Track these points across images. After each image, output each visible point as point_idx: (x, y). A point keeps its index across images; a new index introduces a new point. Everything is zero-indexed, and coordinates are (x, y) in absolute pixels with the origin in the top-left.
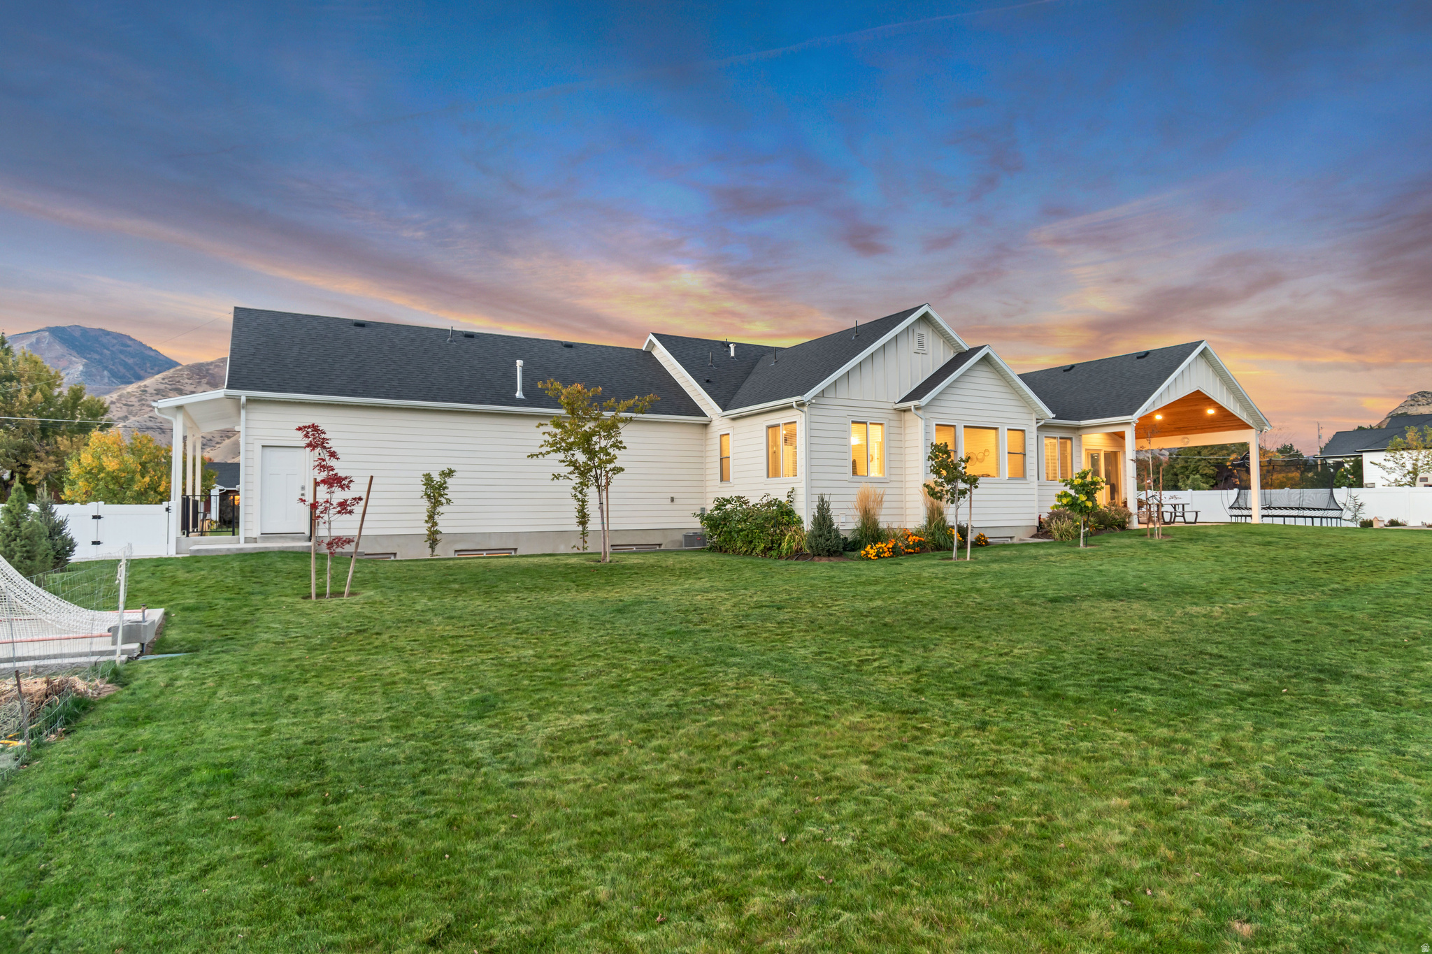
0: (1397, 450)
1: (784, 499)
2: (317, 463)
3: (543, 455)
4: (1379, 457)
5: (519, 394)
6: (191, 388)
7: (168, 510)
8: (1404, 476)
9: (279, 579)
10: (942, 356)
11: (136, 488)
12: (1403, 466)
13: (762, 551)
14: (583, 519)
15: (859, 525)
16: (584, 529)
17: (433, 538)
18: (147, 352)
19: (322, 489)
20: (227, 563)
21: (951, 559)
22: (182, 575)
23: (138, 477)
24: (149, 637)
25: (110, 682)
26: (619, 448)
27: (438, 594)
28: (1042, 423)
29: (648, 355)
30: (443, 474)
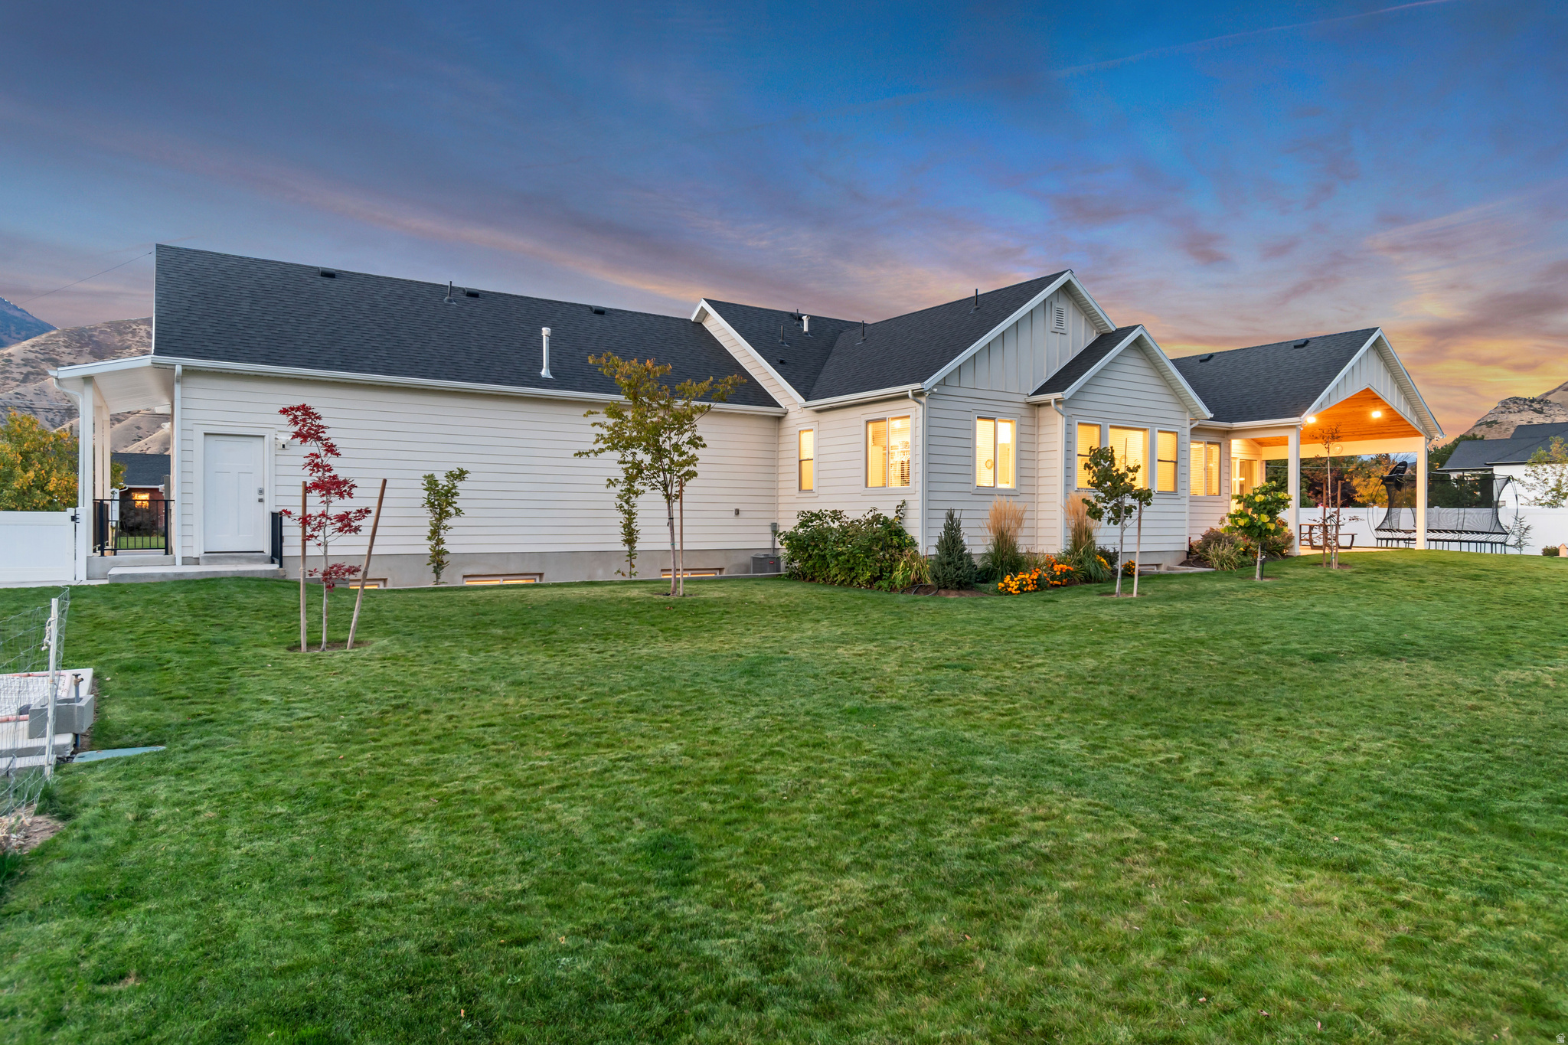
0: (1539, 463)
1: (891, 515)
2: (307, 461)
3: (596, 454)
4: (1517, 471)
5: (545, 373)
6: (70, 359)
7: (74, 519)
8: (1546, 494)
9: (245, 620)
10: (1081, 337)
11: (16, 485)
12: (1545, 482)
13: (867, 581)
14: (630, 536)
15: (992, 549)
16: (632, 548)
17: (438, 560)
18: (12, 312)
19: (315, 497)
20: (166, 595)
21: (1113, 593)
22: (106, 614)
23: (18, 470)
24: (87, 723)
25: (40, 812)
26: (696, 446)
27: (479, 644)
28: (1195, 424)
29: (698, 325)
30: (451, 476)
